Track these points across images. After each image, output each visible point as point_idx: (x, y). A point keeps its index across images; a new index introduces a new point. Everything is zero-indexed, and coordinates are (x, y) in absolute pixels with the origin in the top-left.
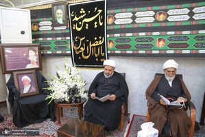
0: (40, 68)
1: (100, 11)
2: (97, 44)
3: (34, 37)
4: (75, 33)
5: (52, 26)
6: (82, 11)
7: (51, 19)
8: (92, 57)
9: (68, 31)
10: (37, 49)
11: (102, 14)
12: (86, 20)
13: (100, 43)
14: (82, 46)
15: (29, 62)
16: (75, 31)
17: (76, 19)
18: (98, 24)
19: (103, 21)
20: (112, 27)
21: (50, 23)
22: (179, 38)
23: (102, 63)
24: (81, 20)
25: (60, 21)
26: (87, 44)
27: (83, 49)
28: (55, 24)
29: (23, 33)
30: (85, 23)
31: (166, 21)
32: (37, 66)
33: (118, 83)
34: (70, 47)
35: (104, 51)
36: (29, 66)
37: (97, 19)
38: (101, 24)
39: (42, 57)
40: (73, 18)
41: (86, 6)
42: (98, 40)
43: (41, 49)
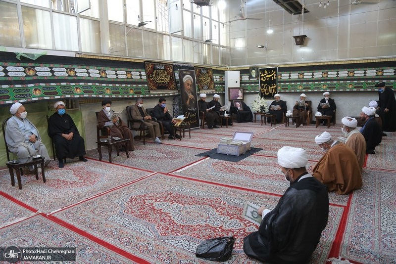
0: (243, 100)
1: (275, 72)
2: (273, 87)
3: (241, 83)
4: (262, 82)
5: (249, 78)
6: (266, 72)
7: (249, 74)
8: (270, 94)
9: (258, 81)
10: (242, 90)
11: (276, 73)
12: (267, 76)
13: (275, 87)
14: (265, 88)
15: (238, 96)
16: (261, 81)
17: (262, 75)
18: (274, 78)
19: (276, 77)
20: (280, 80)
21: (248, 77)
22: (308, 85)
23: (273, 97)
24: (265, 76)
25: (254, 76)
26: (268, 88)
27: (265, 90)
28: (251, 77)
29: (237, 82)
30: (267, 77)
31: (303, 78)
32: (242, 98)
33: (283, 105)
34: (258, 86)
35: (276, 91)
36: (238, 98)
37: (273, 76)
38: (275, 78)
39: (244, 94)
40: (261, 75)
41: (268, 70)
42: (273, 85)
43: (244, 90)
